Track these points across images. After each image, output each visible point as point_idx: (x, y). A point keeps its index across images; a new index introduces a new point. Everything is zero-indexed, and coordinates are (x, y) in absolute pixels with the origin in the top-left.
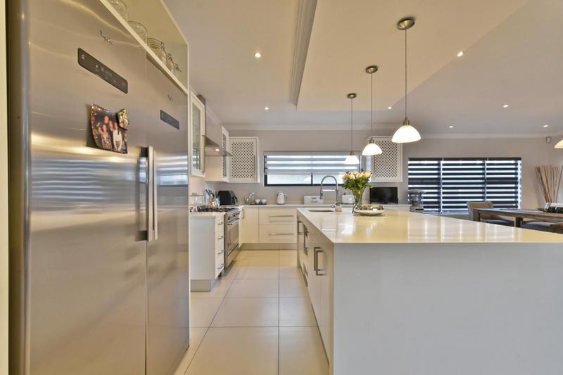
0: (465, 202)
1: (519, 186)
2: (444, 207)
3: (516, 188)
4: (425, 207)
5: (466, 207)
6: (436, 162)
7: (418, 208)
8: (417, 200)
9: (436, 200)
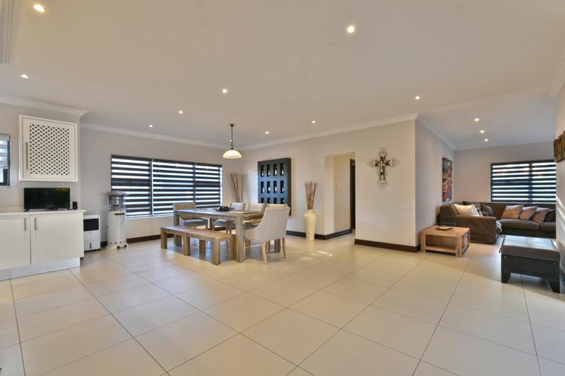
0: (171, 204)
1: (221, 189)
2: (155, 210)
3: (219, 190)
4: (128, 211)
5: (172, 209)
6: (147, 163)
7: (119, 212)
8: (118, 203)
9: (147, 203)
